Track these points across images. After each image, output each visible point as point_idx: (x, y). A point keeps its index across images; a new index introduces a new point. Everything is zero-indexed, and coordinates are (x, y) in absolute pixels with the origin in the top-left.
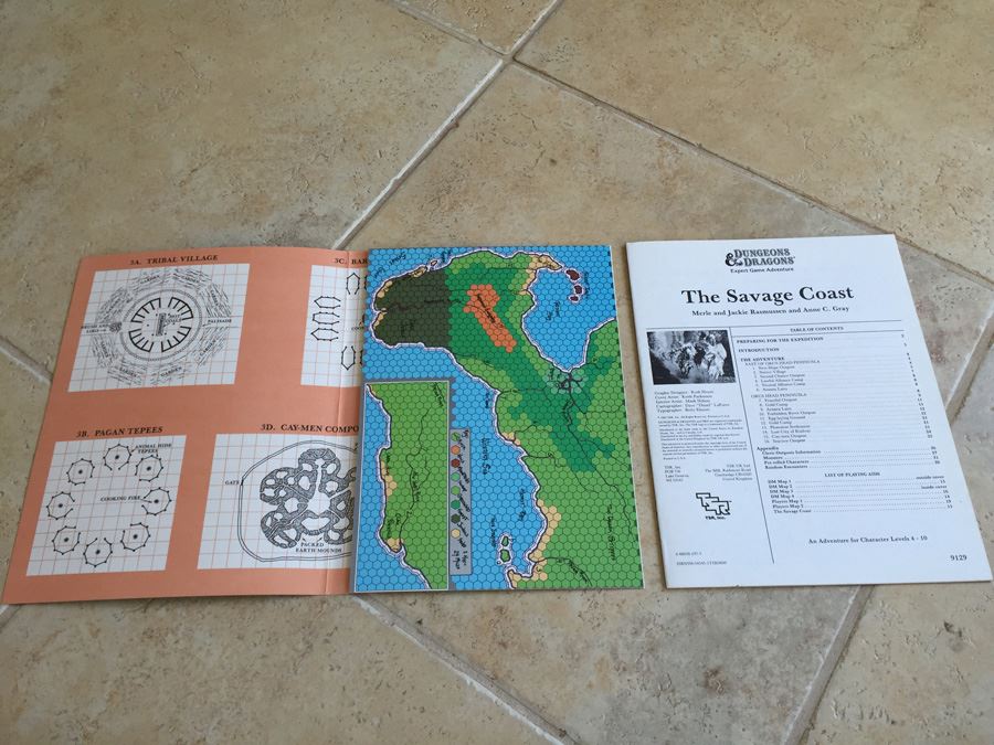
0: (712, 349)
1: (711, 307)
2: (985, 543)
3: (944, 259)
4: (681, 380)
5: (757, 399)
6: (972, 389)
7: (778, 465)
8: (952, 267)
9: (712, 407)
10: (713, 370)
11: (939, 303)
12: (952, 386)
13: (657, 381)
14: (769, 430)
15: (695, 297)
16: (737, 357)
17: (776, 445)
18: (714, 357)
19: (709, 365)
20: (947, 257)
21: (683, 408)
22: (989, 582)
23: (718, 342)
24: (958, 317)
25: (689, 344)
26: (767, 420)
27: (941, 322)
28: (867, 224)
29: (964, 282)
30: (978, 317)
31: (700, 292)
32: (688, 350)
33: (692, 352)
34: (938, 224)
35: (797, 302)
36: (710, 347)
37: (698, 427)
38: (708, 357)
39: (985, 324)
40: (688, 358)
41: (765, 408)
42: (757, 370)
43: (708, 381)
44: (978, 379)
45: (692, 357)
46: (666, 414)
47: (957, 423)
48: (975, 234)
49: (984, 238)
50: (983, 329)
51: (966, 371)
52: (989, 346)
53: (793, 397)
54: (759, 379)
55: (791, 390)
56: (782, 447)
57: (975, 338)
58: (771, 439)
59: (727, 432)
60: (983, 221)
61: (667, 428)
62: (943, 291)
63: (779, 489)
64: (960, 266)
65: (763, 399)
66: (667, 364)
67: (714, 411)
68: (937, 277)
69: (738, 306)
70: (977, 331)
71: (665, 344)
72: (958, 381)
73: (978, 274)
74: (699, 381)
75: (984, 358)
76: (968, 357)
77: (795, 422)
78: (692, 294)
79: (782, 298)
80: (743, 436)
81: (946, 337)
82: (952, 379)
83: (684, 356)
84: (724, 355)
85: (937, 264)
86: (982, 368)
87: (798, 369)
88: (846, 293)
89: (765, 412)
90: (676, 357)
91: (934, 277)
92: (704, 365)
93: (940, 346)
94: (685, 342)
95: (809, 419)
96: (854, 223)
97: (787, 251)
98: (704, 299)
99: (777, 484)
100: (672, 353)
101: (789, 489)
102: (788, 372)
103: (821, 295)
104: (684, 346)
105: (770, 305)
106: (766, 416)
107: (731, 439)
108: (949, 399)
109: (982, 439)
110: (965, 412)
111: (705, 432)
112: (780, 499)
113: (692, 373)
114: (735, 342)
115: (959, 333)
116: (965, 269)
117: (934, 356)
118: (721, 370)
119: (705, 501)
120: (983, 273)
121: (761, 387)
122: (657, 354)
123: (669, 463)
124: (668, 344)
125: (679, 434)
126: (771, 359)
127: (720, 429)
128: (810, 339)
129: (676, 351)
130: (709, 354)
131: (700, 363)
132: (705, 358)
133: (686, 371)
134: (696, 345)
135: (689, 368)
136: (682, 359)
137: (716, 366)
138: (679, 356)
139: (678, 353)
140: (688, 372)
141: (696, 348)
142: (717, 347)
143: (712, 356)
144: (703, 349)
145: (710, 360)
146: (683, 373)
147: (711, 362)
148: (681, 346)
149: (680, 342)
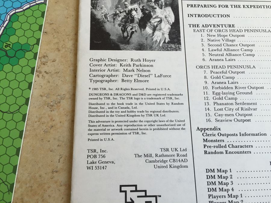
0: (159, 12)
4: (122, 46)
5: (203, 70)
7: (218, 150)
9: (152, 79)
10: (158, 37)
13: (93, 47)
14: (211, 107)
16: (185, 22)
17: (218, 125)
18: (161, 21)
19: (154, 29)
21: (120, 78)
23: (166, 5)
25: (136, 6)
26: (211, 96)
32: (134, 13)
33: (138, 15)
36: (158, 10)
37: (133, 101)
38: (154, 21)
40: (132, 21)
41: (209, 81)
42: (205, 38)
43: (151, 48)
45: (136, 20)
46: (99, 85)
53: (240, 69)
54: (206, 48)
55: (239, 61)
56: (225, 128)
58: (213, 118)
59: (166, 108)
61: (99, 101)
63: (217, 180)
65: (208, 71)
66: (108, 27)
67: (153, 82)
71: (109, 5)
74: (141, 47)
77: (241, 98)
80: (183, 114)
83: (129, 18)
84: (172, 19)
87: (249, 38)
89: (210, 86)
90: (120, 19)
92: (149, 30)
94: (132, 3)
95: (256, 96)
99: (216, 174)
100: (116, 15)
101: (229, 180)
102: (238, 41)
104: (130, 7)
106: (210, 91)
107: (170, 116)
111: (140, 108)
112: (218, 193)
113: (135, 39)
114: (185, 6)
118: (167, 36)
119: (130, 195)
121: (207, 58)
122: (99, 15)
123: (93, 145)
124: (113, 5)
125: (110, 110)
126: (221, 26)
127: (158, 104)
128: (262, 7)
129: (121, 12)
130: (155, 18)
131: (145, 27)
132: (150, 22)
133: (128, 36)
134: (143, 7)
135: (132, 33)
136: (126, 22)
137: (161, 31)
138: (123, 19)
139: (123, 15)
140: (131, 37)
141: (143, 10)
142: (165, 10)
143: (158, 20)
144: (150, 12)
145: (155, 24)
146: (125, 38)
147: (157, 26)
148: (126, 7)
149: (126, 3)
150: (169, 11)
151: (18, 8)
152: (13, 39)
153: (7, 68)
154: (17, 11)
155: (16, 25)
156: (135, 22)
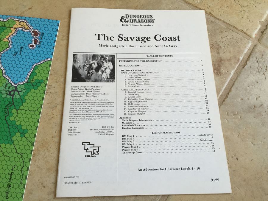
0: (105, 64)
1: (109, 43)
2: (229, 171)
3: (227, 23)
4: (87, 80)
5: (124, 91)
6: (232, 89)
7: (129, 127)
8: (230, 27)
9: (100, 95)
10: (104, 75)
11: (221, 45)
12: (223, 88)
13: (73, 80)
14: (127, 108)
15: (102, 37)
16: (118, 68)
17: (130, 116)
18: (106, 69)
19: (103, 72)
20: (228, 22)
21: (85, 95)
22: (230, 194)
23: (109, 61)
24: (230, 52)
25: (94, 61)
26: (127, 103)
27: (221, 54)
28: (192, 5)
29: (235, 35)
30: (240, 52)
31: (105, 35)
32: (93, 65)
33: (95, 66)
34: (226, 6)
35: (153, 42)
36: (105, 63)
37: (91, 105)
38: (103, 69)
39: (243, 56)
40: (92, 68)
41: (127, 96)
42: (127, 77)
43: (101, 81)
44: (236, 83)
45: (94, 68)
46: (75, 98)
47: (223, 106)
48: (243, 12)
49: (247, 14)
50: (241, 58)
51: (231, 80)
52: (244, 67)
53: (142, 91)
54: (127, 81)
55: (142, 87)
56: (133, 117)
57: (237, 63)
58: (127, 113)
59: (106, 108)
60: (247, 6)
61: (75, 106)
62: (224, 39)
63: (127, 140)
64: (234, 27)
65: (127, 91)
66: (81, 71)
67: (101, 97)
68: (222, 32)
69: (123, 43)
70: (239, 59)
71: (82, 61)
72: (226, 84)
73: (242, 31)
74: (96, 81)
75: (240, 73)
76: (232, 72)
77: (141, 104)
78: (100, 35)
79: (145, 40)
80: (114, 111)
81: (223, 62)
82: (223, 83)
83: (91, 67)
84: (111, 67)
85: (223, 25)
86: (239, 78)
87: (147, 76)
88: (177, 38)
89: (127, 99)
90: (86, 68)
91: (221, 32)
92: (100, 73)
93: (219, 66)
94: (92, 60)
95: (149, 103)
96: (186, 4)
97: (151, 16)
98: (106, 38)
99: (127, 137)
100: (84, 66)
101: (132, 140)
102: (142, 77)
103: (165, 39)
104: (91, 62)
105: (139, 43)
106: (127, 101)
107: (107, 112)
108: (221, 93)
109: (235, 115)
110: (228, 100)
111: (94, 108)
112: (127, 146)
113: (93, 77)
114: (118, 61)
115: (229, 60)
116: (236, 28)
117: (215, 71)
118: (108, 75)
119: (87, 146)
120: (245, 30)
121: (127, 85)
122: (77, 66)
123: (71, 125)
124: (83, 61)
125: (80, 109)
126: (135, 71)
127: (102, 107)
128: (156, 61)
129: (87, 65)
130: (104, 67)
131: (98, 71)
132: (101, 69)
133: (90, 75)
134: (98, 62)
135: (92, 74)
136: (89, 69)
137: (106, 73)
138: (88, 68)
139: (88, 66)
140: (91, 76)
141: (97, 63)
142: (108, 63)
143: (105, 68)
144: (101, 64)
145: (103, 70)
146: (88, 76)
147: (104, 71)
148: (90, 62)
149: (90, 60)
150: (110, 64)
151: (38, 63)
152: (35, 78)
153: (33, 91)
154: (37, 64)
155: (37, 71)
156: (94, 69)
